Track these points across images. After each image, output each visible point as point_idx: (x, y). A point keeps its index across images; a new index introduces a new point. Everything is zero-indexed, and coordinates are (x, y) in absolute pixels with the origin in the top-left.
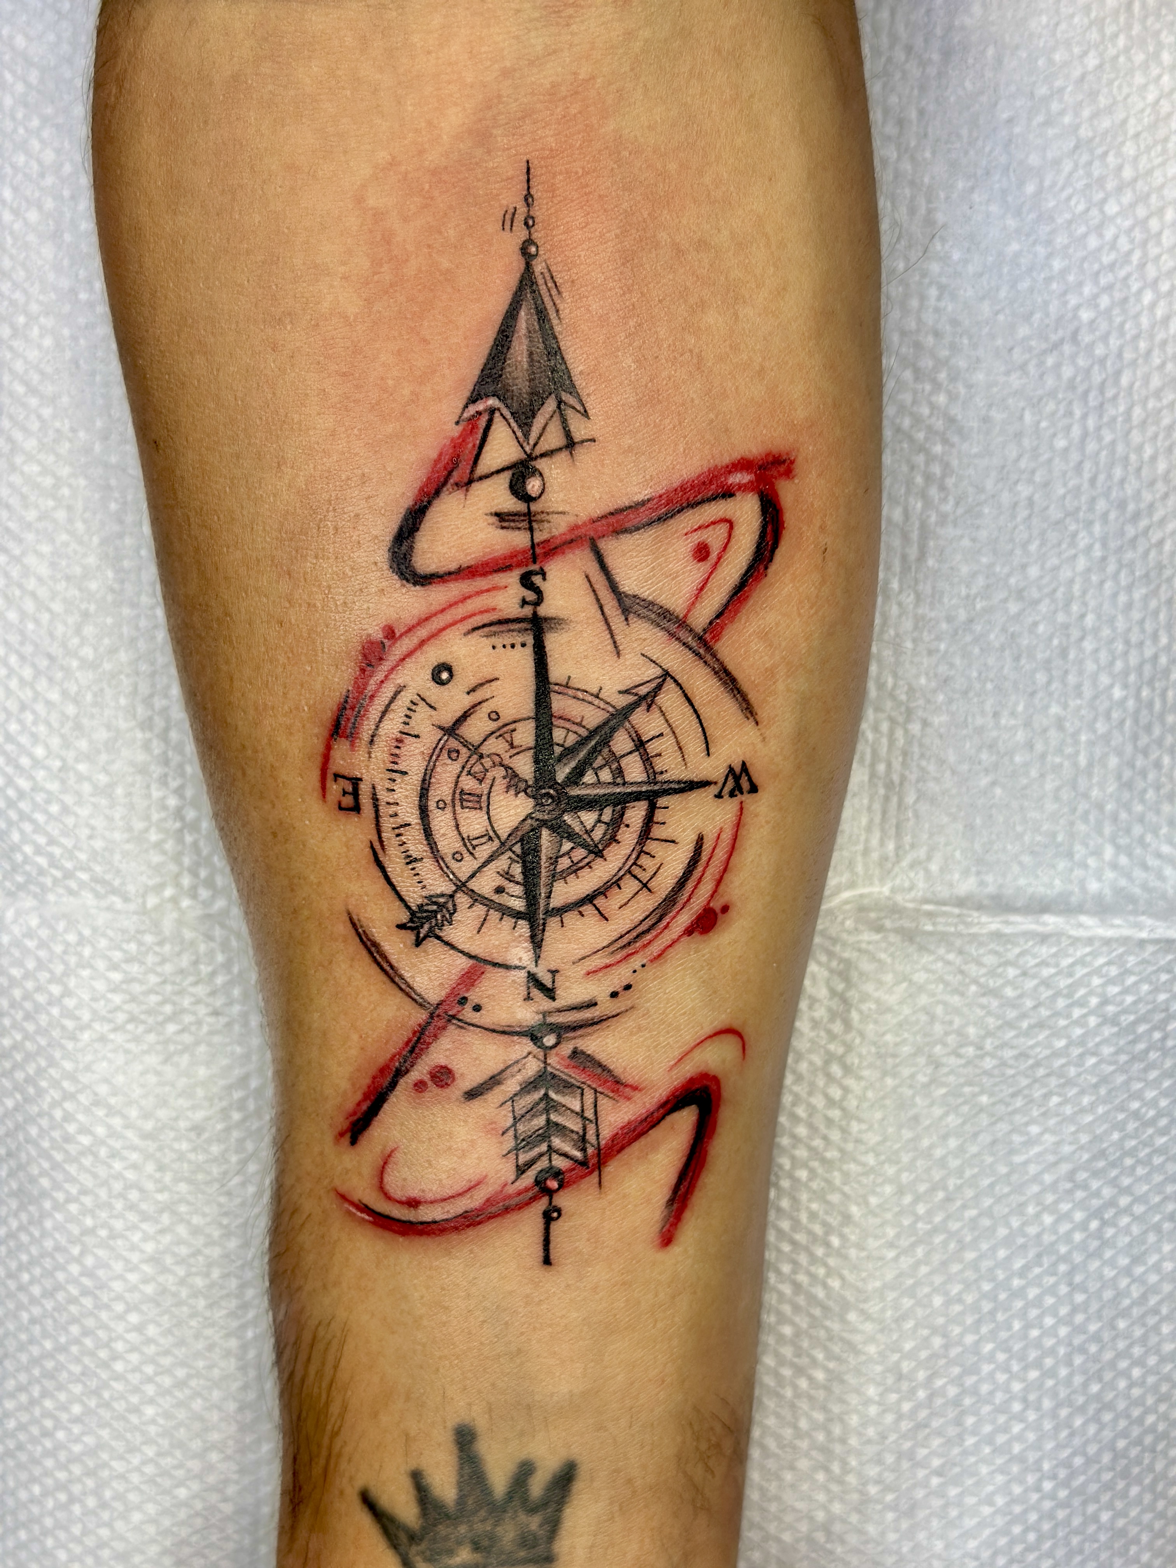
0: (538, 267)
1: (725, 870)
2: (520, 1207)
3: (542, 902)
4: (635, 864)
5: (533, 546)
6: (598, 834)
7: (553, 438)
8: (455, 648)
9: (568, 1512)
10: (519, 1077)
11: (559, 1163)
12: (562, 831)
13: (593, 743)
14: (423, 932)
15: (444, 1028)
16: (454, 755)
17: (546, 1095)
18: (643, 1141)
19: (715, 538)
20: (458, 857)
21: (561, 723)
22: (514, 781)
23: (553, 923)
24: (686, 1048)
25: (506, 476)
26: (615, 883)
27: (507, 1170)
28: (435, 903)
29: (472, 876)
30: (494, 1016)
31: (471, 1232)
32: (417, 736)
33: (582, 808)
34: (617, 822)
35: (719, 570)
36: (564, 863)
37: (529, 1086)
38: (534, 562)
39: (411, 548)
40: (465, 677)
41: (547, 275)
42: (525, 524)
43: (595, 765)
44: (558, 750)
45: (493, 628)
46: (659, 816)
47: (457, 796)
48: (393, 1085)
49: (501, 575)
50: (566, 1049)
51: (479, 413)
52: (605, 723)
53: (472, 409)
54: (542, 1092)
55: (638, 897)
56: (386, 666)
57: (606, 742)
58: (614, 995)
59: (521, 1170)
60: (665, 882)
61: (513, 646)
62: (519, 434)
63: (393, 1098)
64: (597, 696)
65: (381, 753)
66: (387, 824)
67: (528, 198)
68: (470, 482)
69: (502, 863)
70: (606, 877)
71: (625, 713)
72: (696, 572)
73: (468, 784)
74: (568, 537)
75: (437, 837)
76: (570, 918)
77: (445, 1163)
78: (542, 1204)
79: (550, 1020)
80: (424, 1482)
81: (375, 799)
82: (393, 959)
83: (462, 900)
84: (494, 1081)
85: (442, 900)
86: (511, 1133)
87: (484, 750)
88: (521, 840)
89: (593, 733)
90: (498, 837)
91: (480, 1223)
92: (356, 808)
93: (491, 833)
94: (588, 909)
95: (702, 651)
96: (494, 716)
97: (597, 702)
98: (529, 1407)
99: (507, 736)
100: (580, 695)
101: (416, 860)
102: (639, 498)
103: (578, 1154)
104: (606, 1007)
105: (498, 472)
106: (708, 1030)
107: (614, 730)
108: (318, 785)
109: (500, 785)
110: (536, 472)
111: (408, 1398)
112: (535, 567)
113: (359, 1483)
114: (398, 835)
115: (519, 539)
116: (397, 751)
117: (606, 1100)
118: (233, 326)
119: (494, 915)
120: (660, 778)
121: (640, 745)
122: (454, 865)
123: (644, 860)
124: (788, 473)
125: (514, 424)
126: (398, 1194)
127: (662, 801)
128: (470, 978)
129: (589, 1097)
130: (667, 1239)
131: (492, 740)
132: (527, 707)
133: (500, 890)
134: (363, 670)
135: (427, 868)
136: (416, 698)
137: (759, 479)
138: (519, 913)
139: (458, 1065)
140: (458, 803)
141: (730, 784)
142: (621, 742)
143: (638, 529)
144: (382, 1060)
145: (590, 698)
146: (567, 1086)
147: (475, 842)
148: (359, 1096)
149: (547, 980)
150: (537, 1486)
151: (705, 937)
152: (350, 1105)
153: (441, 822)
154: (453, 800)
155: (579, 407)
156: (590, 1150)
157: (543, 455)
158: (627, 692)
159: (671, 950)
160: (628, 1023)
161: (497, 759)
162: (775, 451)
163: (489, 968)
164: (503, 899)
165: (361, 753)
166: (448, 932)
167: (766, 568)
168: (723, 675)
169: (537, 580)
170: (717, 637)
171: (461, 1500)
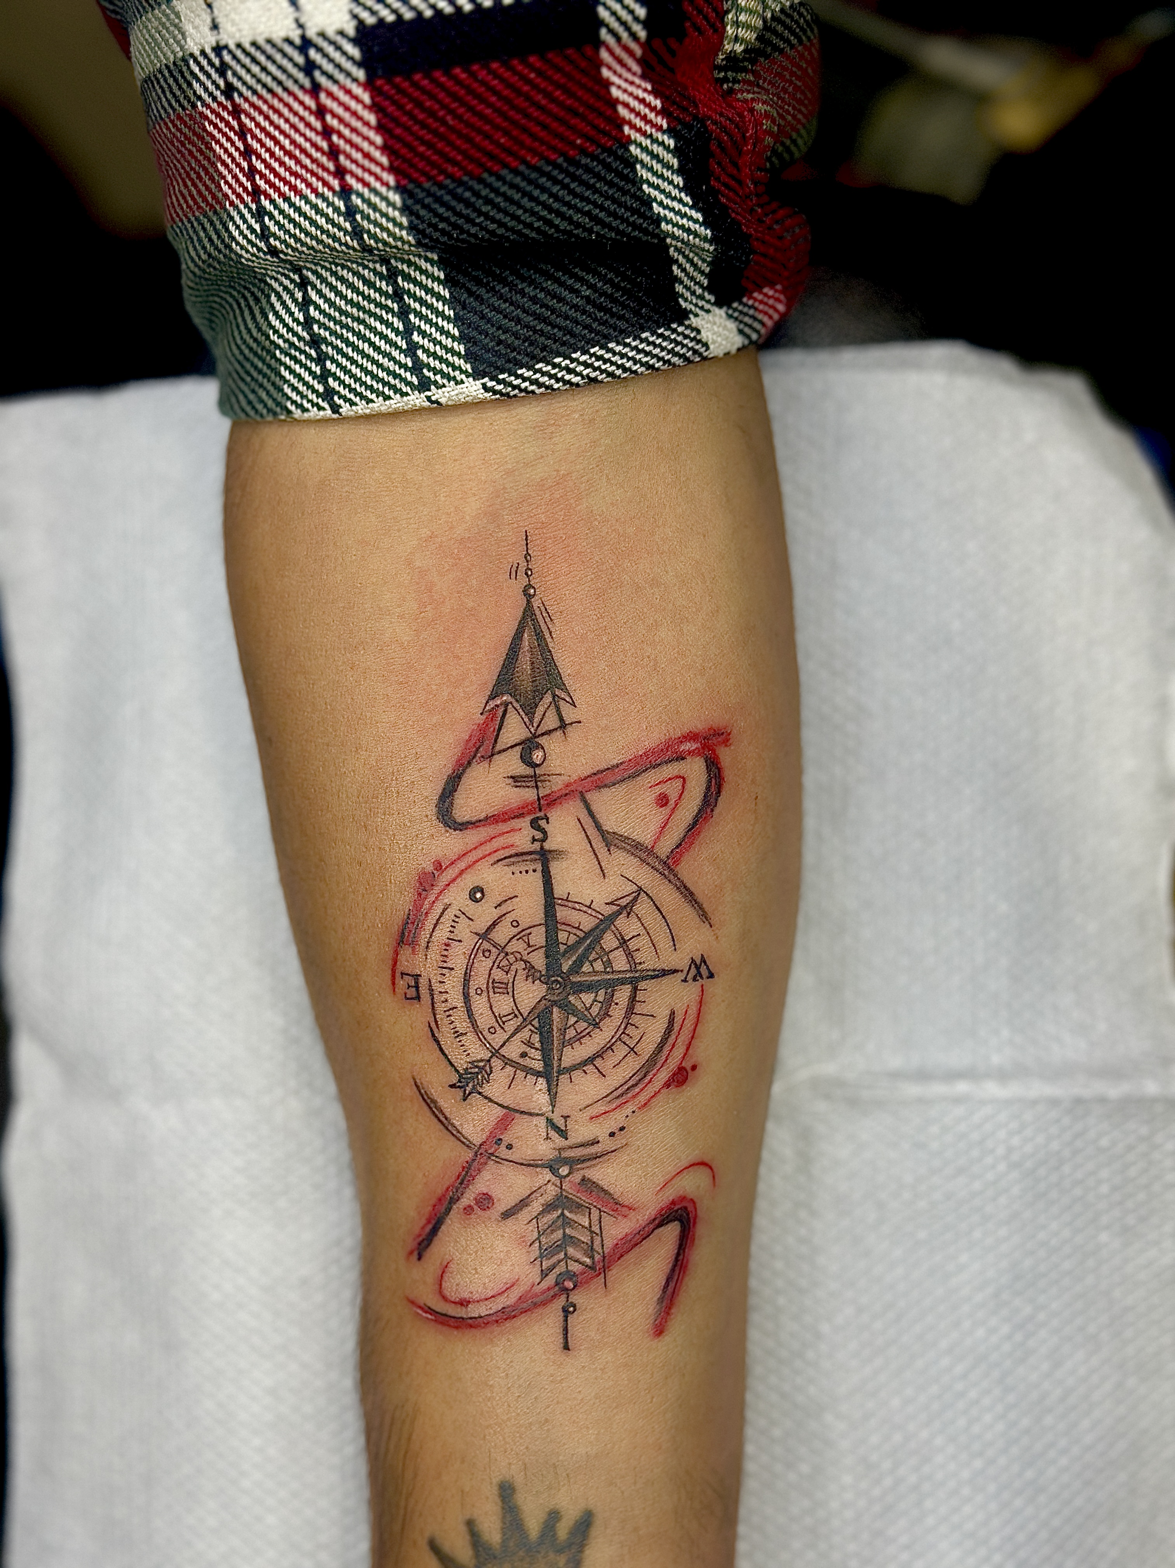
0: (536, 603)
1: (693, 1037)
2: (544, 1303)
3: (555, 1064)
4: (623, 1033)
5: (539, 799)
6: (595, 1010)
7: (551, 721)
8: (485, 875)
9: (588, 1552)
10: (541, 1200)
11: (575, 1267)
12: (567, 1008)
13: (588, 942)
14: (468, 1089)
15: (486, 1164)
16: (487, 954)
17: (562, 1214)
18: (637, 1250)
19: (672, 790)
20: (492, 1030)
21: (563, 927)
22: (530, 970)
23: (564, 1079)
24: (668, 1177)
25: (518, 749)
26: (609, 1048)
27: (534, 1274)
28: (477, 1067)
29: (502, 1046)
30: (522, 1153)
31: (508, 1324)
32: (460, 941)
33: (581, 991)
34: (609, 1001)
35: (677, 812)
36: (571, 1033)
37: (549, 1207)
38: (540, 810)
39: (452, 804)
40: (494, 896)
41: (543, 608)
42: (533, 784)
43: (591, 958)
44: (562, 948)
45: (512, 860)
46: (640, 996)
47: (490, 984)
48: (449, 1210)
49: (516, 820)
50: (577, 1177)
51: (497, 706)
52: (597, 927)
53: (492, 704)
54: (560, 1212)
55: (626, 1059)
56: (436, 890)
57: (598, 940)
58: (612, 1134)
59: (544, 1274)
60: (647, 1048)
61: (527, 872)
62: (526, 720)
63: (448, 1221)
64: (589, 907)
65: (434, 955)
66: (440, 1008)
67: (527, 556)
68: (493, 755)
69: (525, 1034)
70: (603, 1043)
71: (610, 919)
72: (658, 816)
73: (498, 975)
74: (564, 792)
75: (476, 1017)
76: (576, 1074)
77: (487, 1270)
78: (561, 1301)
79: (565, 1154)
80: (476, 1529)
81: (431, 990)
82: (447, 1112)
83: (496, 1063)
84: (523, 1203)
85: (481, 1064)
86: (537, 1244)
87: (509, 949)
88: (538, 1016)
89: (588, 934)
90: (522, 1015)
91: (514, 1317)
92: (418, 998)
93: (517, 1012)
94: (589, 1068)
95: (666, 872)
96: (515, 923)
97: (590, 911)
98: (555, 1466)
99: (525, 938)
100: (577, 906)
101: (462, 1034)
102: (615, 762)
103: (588, 1261)
104: (607, 1144)
105: (512, 747)
106: (685, 1163)
107: (604, 932)
108: (390, 982)
109: (522, 974)
110: (539, 746)
111: (463, 1462)
112: (542, 814)
113: (427, 1534)
114: (448, 1016)
115: (530, 795)
116: (446, 953)
117: (608, 1218)
118: (324, 653)
119: (520, 1074)
120: (639, 968)
121: (623, 942)
122: (489, 1037)
123: (630, 1030)
124: (726, 742)
125: (522, 713)
126: (454, 1297)
127: (642, 985)
128: (504, 1124)
129: (595, 1214)
130: (659, 1330)
131: (514, 941)
132: (540, 917)
133: (524, 1055)
134: (420, 894)
135: (470, 1040)
136: (458, 913)
137: (704, 746)
138: (539, 1072)
139: (496, 1192)
140: (491, 990)
141: (693, 971)
142: (609, 941)
143: (614, 784)
144: (440, 1191)
145: (585, 909)
146: (578, 1207)
147: (504, 1019)
148: (423, 1221)
149: (560, 1123)
150: (563, 1531)
151: (680, 1089)
152: (417, 1230)
153: (479, 1004)
154: (487, 988)
155: (568, 699)
156: (597, 1257)
157: (543, 734)
158: (612, 903)
159: (654, 1100)
160: (623, 1157)
161: (519, 956)
162: (715, 726)
163: (517, 1115)
164: (527, 1062)
165: (421, 956)
166: (487, 1089)
167: (712, 810)
168: (683, 890)
169: (542, 823)
170: (677, 862)
171: (504, 1542)
